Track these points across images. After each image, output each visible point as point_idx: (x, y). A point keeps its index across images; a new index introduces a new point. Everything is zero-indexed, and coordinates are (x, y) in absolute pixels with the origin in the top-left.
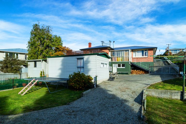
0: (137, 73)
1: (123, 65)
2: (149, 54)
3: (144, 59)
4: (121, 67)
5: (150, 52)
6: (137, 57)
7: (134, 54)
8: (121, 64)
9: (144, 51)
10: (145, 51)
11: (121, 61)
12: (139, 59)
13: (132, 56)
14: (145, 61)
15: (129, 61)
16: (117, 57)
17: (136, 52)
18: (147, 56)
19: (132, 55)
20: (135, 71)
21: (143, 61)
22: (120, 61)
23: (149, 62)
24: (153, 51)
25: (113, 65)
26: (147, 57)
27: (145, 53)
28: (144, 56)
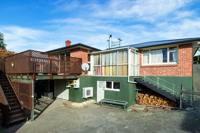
0: (150, 102)
1: (117, 85)
2: (180, 56)
3: (168, 68)
4: (112, 89)
5: (184, 52)
6: (151, 64)
7: (144, 57)
8: (113, 83)
9: (168, 49)
10: (171, 49)
11: (113, 75)
12: (155, 68)
13: (141, 63)
14: (169, 75)
15: (129, 75)
16: (105, 66)
17: (150, 54)
18: (176, 62)
19: (141, 59)
20: (145, 97)
21: (165, 73)
22: (111, 76)
23: (182, 76)
24: (190, 49)
25: (98, 82)
26: (174, 63)
27: (171, 54)
28: (168, 63)
